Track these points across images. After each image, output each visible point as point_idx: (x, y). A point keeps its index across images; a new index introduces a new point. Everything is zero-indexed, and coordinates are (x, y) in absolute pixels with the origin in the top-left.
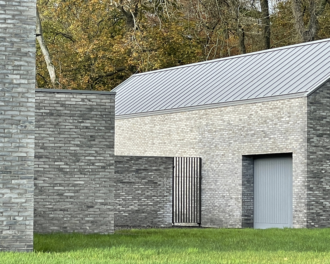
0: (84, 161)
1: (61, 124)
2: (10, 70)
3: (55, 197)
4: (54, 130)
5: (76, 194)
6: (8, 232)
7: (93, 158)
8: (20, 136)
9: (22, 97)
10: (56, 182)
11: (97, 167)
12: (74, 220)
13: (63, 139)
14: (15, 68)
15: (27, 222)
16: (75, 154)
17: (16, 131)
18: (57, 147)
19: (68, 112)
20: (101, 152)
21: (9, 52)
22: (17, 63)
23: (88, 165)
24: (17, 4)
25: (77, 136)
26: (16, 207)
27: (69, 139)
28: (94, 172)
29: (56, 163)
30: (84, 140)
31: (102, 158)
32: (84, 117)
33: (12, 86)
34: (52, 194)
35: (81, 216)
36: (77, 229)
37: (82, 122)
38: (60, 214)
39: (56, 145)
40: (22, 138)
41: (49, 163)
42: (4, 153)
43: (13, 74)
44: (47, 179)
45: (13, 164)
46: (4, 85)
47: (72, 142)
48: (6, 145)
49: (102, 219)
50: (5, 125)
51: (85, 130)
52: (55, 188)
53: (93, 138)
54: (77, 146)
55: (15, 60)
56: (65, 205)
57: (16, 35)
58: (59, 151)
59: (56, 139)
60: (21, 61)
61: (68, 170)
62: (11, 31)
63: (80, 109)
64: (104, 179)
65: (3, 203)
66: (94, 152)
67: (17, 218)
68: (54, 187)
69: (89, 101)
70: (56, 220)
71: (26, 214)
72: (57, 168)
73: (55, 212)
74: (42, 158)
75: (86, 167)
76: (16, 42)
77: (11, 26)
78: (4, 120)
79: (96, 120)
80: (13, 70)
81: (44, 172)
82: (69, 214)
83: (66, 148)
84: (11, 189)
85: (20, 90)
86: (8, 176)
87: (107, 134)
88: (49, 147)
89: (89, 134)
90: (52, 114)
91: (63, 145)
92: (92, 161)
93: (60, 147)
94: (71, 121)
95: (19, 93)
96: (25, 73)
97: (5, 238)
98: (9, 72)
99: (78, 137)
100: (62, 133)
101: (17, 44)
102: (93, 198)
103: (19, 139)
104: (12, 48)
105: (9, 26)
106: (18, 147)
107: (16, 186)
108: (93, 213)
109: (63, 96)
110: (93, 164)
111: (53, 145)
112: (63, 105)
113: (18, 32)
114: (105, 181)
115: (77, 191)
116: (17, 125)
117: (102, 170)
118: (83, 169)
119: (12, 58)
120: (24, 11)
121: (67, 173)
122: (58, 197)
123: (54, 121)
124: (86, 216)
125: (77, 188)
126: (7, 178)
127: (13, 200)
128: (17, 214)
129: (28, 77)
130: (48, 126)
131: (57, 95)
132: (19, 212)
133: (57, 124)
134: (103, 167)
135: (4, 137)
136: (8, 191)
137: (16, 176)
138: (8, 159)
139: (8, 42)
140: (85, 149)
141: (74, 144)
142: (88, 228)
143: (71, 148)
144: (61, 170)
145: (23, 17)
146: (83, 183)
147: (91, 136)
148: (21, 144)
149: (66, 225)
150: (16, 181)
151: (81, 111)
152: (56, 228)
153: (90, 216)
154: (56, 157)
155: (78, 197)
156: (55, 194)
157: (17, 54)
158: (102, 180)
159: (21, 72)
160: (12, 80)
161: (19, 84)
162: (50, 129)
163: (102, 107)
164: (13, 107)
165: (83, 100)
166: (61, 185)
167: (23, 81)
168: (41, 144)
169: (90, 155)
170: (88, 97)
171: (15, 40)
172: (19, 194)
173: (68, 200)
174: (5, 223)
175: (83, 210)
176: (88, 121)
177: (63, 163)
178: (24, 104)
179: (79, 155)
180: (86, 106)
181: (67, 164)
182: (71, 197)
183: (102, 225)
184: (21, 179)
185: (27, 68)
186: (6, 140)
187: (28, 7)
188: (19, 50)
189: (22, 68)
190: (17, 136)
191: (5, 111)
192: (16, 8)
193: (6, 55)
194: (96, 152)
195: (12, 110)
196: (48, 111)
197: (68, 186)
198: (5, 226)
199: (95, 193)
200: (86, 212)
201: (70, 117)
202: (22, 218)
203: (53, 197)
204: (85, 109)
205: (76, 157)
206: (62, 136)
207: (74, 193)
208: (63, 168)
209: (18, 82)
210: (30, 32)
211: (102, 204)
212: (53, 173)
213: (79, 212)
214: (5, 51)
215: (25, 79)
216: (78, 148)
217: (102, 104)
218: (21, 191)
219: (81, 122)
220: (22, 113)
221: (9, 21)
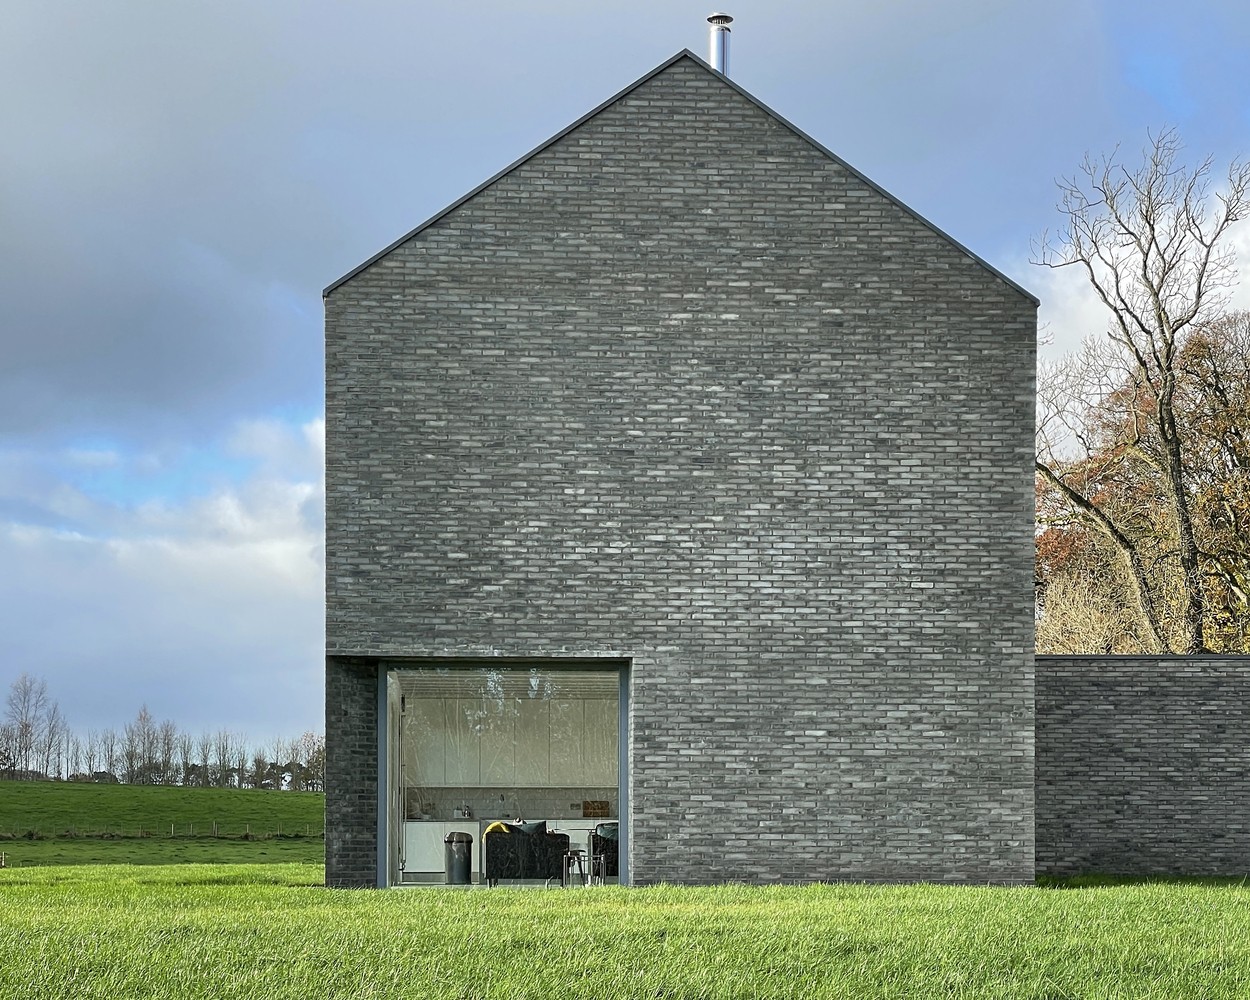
0: (1207, 764)
1: (1168, 707)
2: (998, 635)
3: (1160, 821)
4: (1157, 717)
5: (1194, 817)
6: (998, 862)
7: (1223, 760)
8: (1014, 728)
9: (1015, 673)
10: (1160, 798)
11: (1229, 774)
12: (1193, 857)
13: (1172, 732)
14: (1004, 632)
15: (1026, 849)
16: (1192, 755)
17: (1007, 720)
18: (1162, 743)
19: (1181, 689)
20: (1236, 750)
21: (996, 609)
22: (1006, 625)
23: (1214, 771)
24: (1006, 541)
25: (1194, 726)
26: (1009, 828)
27: (1182, 732)
28: (1223, 782)
29: (1161, 769)
30: (1206, 731)
31: (1237, 760)
32: (1206, 696)
33: (1000, 657)
34: (1155, 816)
35: (1203, 850)
36: (1197, 871)
37: (1204, 704)
38: (1168, 848)
39: (1160, 741)
40: (1016, 731)
41: (1149, 769)
42: (989, 752)
43: (1002, 640)
44: (1146, 793)
45: (1004, 767)
46: (989, 656)
47: (1188, 736)
48: (993, 740)
49: (1239, 855)
50: (991, 713)
51: (1208, 717)
52: (1160, 807)
53: (1221, 728)
54: (1196, 741)
55: (1005, 621)
56: (1176, 834)
57: (1006, 585)
58: (1166, 750)
59: (1161, 731)
60: (1013, 621)
61: (1181, 779)
62: (998, 579)
63: (1199, 684)
64: (1243, 793)
65: (990, 823)
66: (1224, 751)
67: (1010, 843)
68: (1157, 805)
69: (1216, 670)
70: (1162, 856)
71: (1023, 837)
72: (1163, 777)
73: (1161, 844)
74: (1138, 761)
75: (1211, 774)
76: (1005, 596)
77: (998, 572)
78: (990, 705)
79: (1226, 700)
80: (1002, 634)
81: (1141, 783)
82: (1184, 848)
83: (1177, 745)
84: (1001, 802)
85: (1011, 662)
86: (996, 784)
87: (1245, 722)
88: (1149, 744)
89: (1214, 722)
90: (1153, 694)
91: (1172, 741)
92: (1220, 765)
93: (1167, 744)
94: (1184, 703)
95: (1011, 667)
96: (1019, 638)
97: (993, 870)
98: (996, 637)
99: (1197, 728)
100: (1170, 721)
101: (1007, 598)
102: (1224, 822)
103: (1012, 731)
104: (1000, 603)
105: (995, 573)
106: (1011, 743)
107: (1007, 799)
108: (1223, 845)
109: (1172, 664)
110: (1223, 770)
111: (1155, 741)
112: (1170, 679)
113: (1008, 580)
114: (1243, 796)
115: (1197, 812)
116: (1008, 712)
117: (1237, 778)
118: (1206, 777)
119: (1000, 618)
120: (1016, 550)
121: (1178, 784)
122: (1164, 821)
123: (1156, 703)
124: (1213, 850)
125: (1197, 807)
126: (994, 787)
127: (1004, 818)
128: (1010, 837)
129: (1024, 644)
130: (1147, 712)
131: (1161, 664)
132: (1013, 835)
133: (1162, 709)
134: (1240, 774)
135: (990, 730)
136: (997, 805)
137: (1008, 785)
138: (996, 760)
139: (994, 595)
140: (1208, 745)
141: (1191, 739)
142: (1215, 869)
143: (1186, 745)
144: (1169, 779)
145: (1016, 559)
146: (1206, 798)
147: (1219, 726)
148: (1015, 739)
149: (1179, 865)
150: (1008, 791)
151: (1201, 687)
152: (1162, 869)
153: (1220, 850)
154: (1160, 760)
155: (1197, 822)
156: (1160, 816)
157: (1008, 611)
158: (1239, 793)
159: (1014, 637)
160: (1001, 648)
161: (1011, 654)
162: (1151, 717)
163: (1237, 679)
164: (1002, 686)
165: (1204, 670)
166: (1169, 803)
167: (1016, 650)
168: (1135, 740)
169: (1216, 755)
170: (1212, 664)
171: (1004, 592)
172: (1012, 809)
173: (1181, 826)
174: (992, 850)
175: (1207, 841)
176: (1213, 702)
177: (1173, 769)
178: (1019, 682)
179: (1198, 755)
180: (1209, 679)
181: (1178, 770)
182: (1186, 821)
183: (1238, 865)
184: (1016, 788)
185: (1022, 631)
186: (993, 733)
187: (1022, 544)
188: (1010, 606)
189: (1015, 631)
190: (1008, 728)
191: (990, 693)
192: (1004, 547)
193: (991, 614)
194: (1228, 750)
195: (1001, 692)
196: (1147, 689)
197: (1181, 804)
198: (993, 854)
199: (1226, 815)
200: (1213, 845)
201: (1183, 696)
202: (1017, 844)
203: (1156, 821)
204: (1207, 684)
205: (1194, 759)
206: (1169, 727)
207: (1192, 814)
208: (1172, 777)
209: (1009, 651)
210: (1026, 580)
211: (1238, 831)
212: (1157, 783)
213: (1200, 845)
214: (990, 609)
215: (1020, 646)
216: (1197, 745)
217: (1237, 674)
218: (1016, 806)
219: (1201, 704)
220: (1015, 695)
221: (995, 566)
